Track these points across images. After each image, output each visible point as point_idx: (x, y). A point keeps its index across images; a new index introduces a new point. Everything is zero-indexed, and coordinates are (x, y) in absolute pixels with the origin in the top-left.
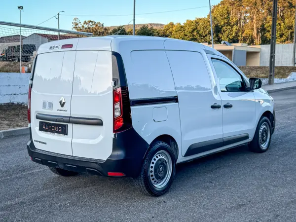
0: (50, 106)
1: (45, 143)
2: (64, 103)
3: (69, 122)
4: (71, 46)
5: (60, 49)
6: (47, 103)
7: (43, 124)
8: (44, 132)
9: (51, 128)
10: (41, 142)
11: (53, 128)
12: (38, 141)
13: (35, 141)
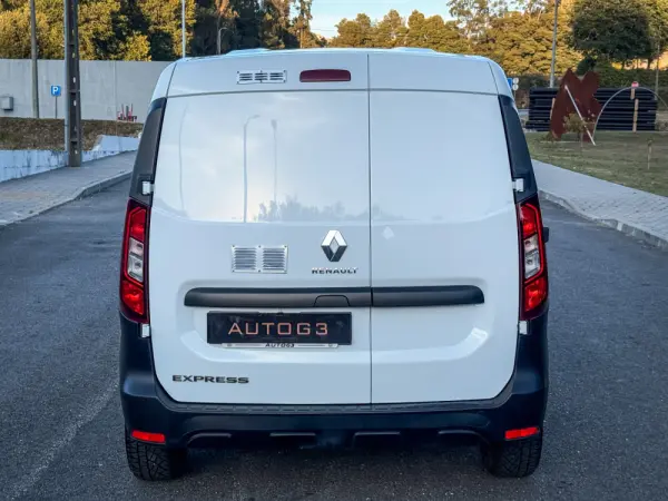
0: (275, 259)
1: (244, 381)
2: (342, 250)
3: (372, 303)
4: (343, 75)
5: (295, 83)
6: (260, 252)
7: (227, 320)
8: (234, 345)
9: (273, 329)
10: (218, 380)
11: (285, 329)
12: (195, 379)
13: (175, 378)
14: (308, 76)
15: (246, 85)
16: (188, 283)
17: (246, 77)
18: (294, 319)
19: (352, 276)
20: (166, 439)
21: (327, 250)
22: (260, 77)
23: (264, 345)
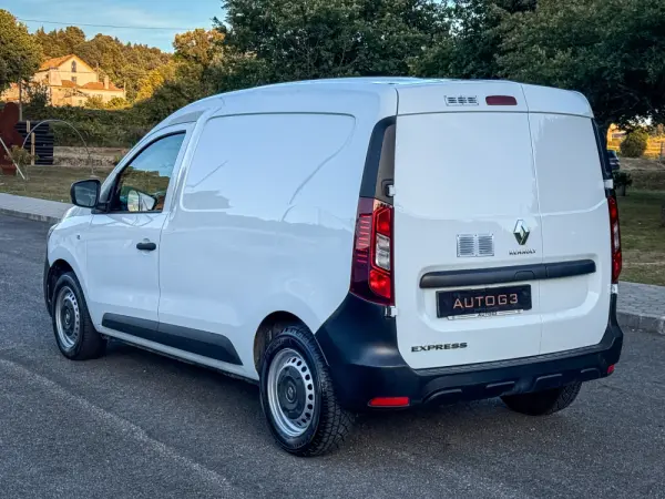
0: (486, 246)
1: (464, 345)
2: (527, 234)
4: (510, 101)
5: (484, 106)
6: (476, 240)
7: (451, 296)
8: (456, 317)
9: (483, 301)
10: (446, 347)
11: (490, 301)
12: (429, 348)
13: (413, 349)
14: (491, 100)
15: (452, 107)
16: (425, 269)
17: (452, 100)
18: (496, 292)
19: (533, 255)
20: (410, 402)
21: (517, 235)
22: (462, 100)
23: (477, 315)
